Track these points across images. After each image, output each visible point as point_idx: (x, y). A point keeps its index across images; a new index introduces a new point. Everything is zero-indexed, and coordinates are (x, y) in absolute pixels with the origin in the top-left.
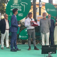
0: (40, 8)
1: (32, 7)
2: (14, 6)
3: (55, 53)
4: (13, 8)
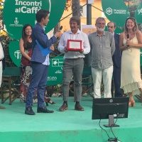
1: (69, 3)
3: (126, 116)
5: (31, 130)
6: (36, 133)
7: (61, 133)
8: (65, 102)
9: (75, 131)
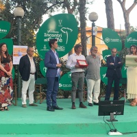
0: (93, 37)
1: (80, 35)
2: (49, 33)
4: (48, 37)
5: (56, 123)
6: (60, 125)
7: (77, 125)
8: (73, 103)
9: (86, 124)
